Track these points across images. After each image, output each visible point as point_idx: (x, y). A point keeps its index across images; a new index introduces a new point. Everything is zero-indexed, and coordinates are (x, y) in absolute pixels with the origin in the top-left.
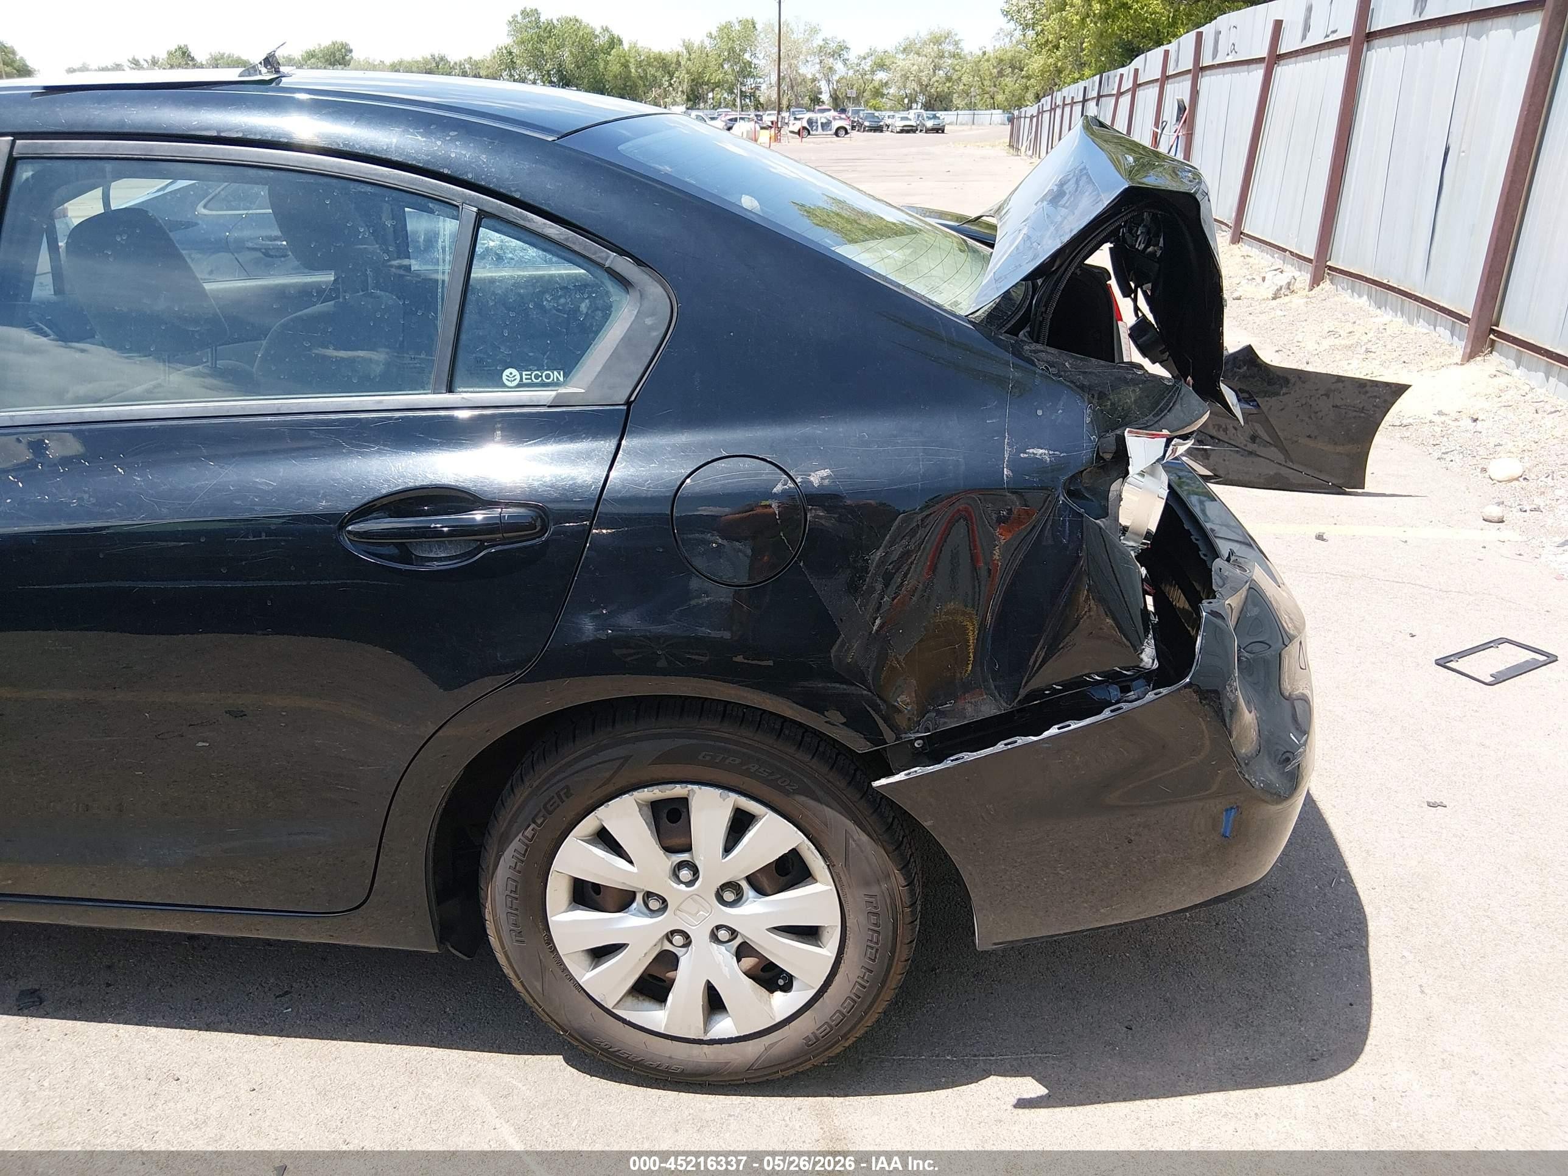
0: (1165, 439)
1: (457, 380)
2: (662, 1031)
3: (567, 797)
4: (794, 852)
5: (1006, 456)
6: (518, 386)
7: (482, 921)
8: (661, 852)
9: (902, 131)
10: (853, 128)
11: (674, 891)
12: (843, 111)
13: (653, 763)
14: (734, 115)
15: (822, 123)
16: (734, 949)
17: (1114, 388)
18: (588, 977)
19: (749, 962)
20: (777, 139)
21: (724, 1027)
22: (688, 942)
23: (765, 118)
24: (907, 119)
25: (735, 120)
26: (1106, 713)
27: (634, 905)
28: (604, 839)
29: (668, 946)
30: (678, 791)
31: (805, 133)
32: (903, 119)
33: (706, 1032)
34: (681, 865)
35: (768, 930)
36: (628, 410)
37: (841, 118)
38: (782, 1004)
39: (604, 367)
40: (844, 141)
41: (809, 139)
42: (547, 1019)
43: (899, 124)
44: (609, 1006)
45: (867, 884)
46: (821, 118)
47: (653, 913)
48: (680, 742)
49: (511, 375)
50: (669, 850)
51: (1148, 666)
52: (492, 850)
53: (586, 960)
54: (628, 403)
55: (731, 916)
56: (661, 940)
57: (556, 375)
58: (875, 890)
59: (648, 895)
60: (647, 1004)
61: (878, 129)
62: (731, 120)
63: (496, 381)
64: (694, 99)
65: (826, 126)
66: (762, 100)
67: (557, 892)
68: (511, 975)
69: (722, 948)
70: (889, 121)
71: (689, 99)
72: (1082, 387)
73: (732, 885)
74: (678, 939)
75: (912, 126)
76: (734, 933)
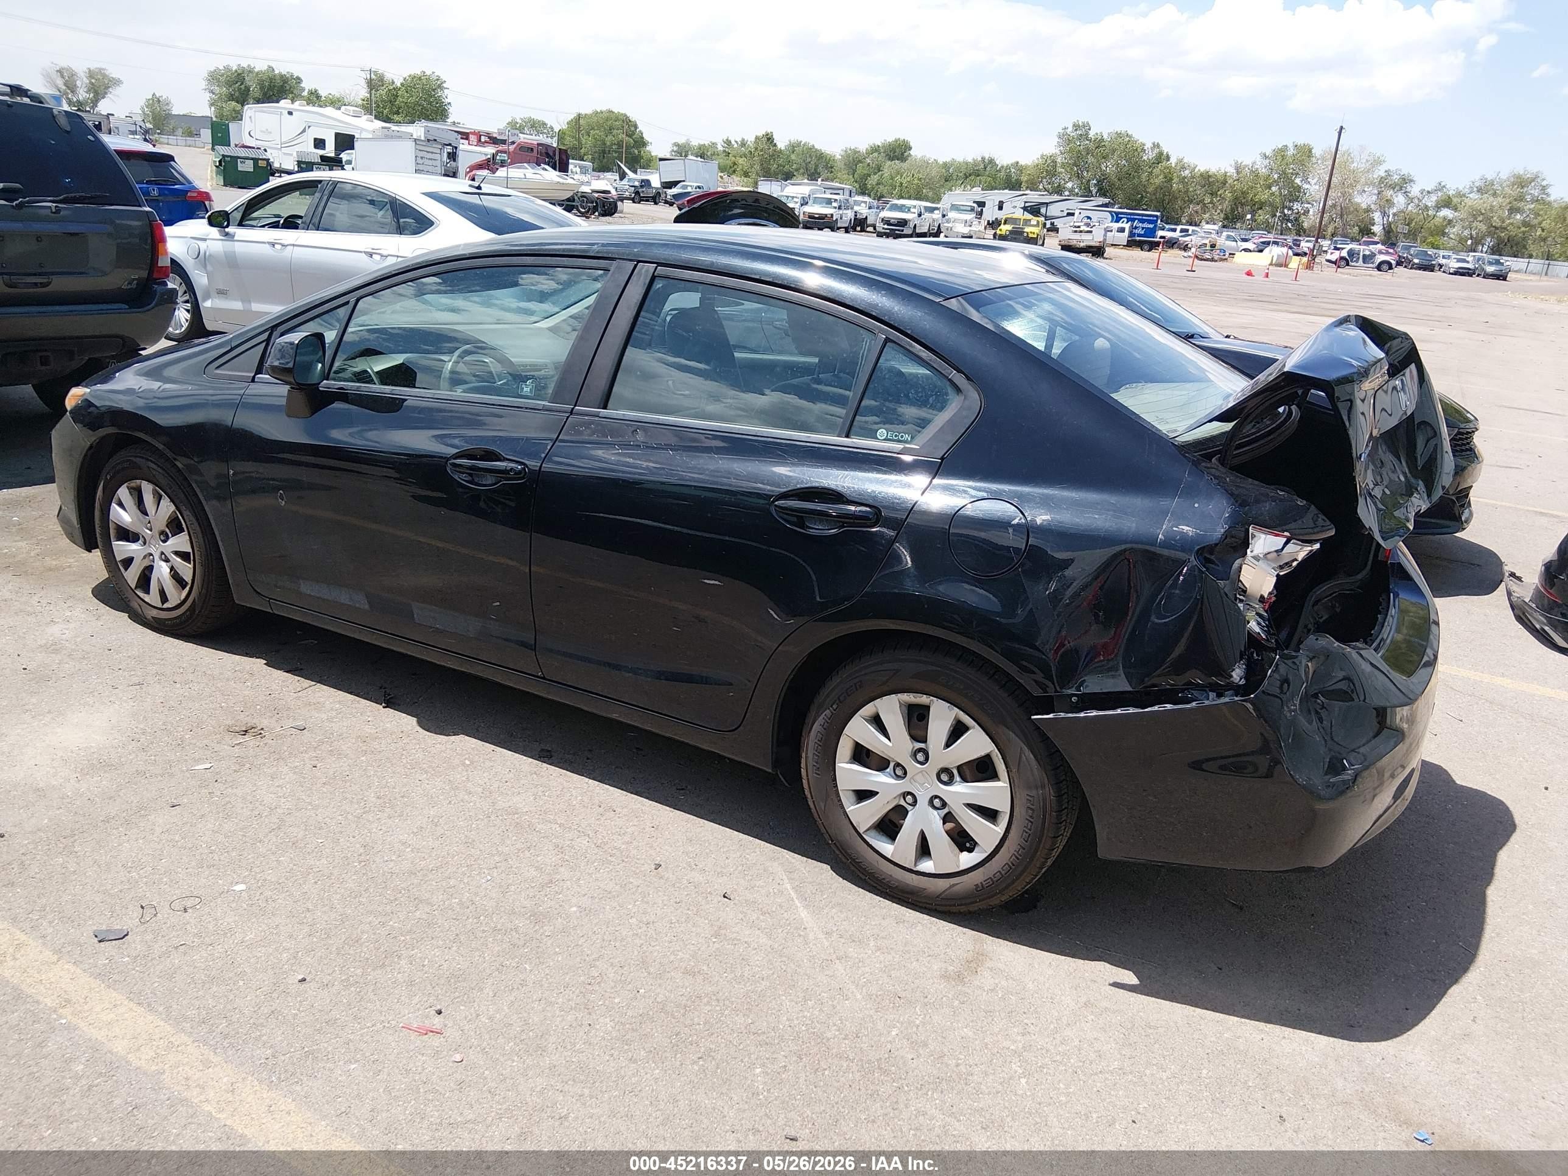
0: (1285, 539)
1: (852, 432)
2: (889, 857)
3: (860, 687)
4: (988, 757)
5: (1164, 527)
6: (884, 440)
7: (800, 757)
8: (908, 737)
9: (1455, 273)
10: (1399, 263)
11: (912, 766)
12: (1393, 245)
13: (912, 678)
14: (1271, 237)
15: (1364, 255)
16: (943, 815)
17: (1257, 501)
18: (853, 809)
19: (950, 825)
20: (1309, 267)
21: (927, 866)
22: (915, 803)
23: (1303, 244)
24: (1464, 261)
25: (1268, 243)
26: (1194, 704)
27: (888, 770)
28: (877, 721)
29: (902, 803)
30: (924, 699)
31: (1343, 263)
32: (1459, 261)
33: (915, 865)
34: (920, 750)
35: (964, 804)
36: (941, 463)
37: (1388, 253)
38: (967, 860)
39: (934, 436)
40: (1386, 276)
41: (1347, 270)
42: (823, 830)
43: (1454, 265)
44: (861, 832)
45: (1029, 788)
46: (1364, 250)
47: (898, 777)
48: (931, 668)
49: (882, 433)
50: (914, 738)
51: (1236, 681)
52: (813, 713)
53: (852, 797)
54: (942, 458)
55: (944, 790)
56: (900, 795)
57: (907, 437)
58: (1034, 793)
59: (898, 765)
60: (884, 838)
61: (1429, 268)
62: (1263, 243)
63: (873, 435)
64: (1231, 220)
65: (1367, 259)
66: (1305, 225)
67: (844, 749)
68: (809, 796)
69: (935, 812)
70: (1443, 261)
71: (1226, 218)
72: (1232, 495)
73: (945, 770)
74: (909, 798)
75: (1469, 269)
76: (944, 805)
